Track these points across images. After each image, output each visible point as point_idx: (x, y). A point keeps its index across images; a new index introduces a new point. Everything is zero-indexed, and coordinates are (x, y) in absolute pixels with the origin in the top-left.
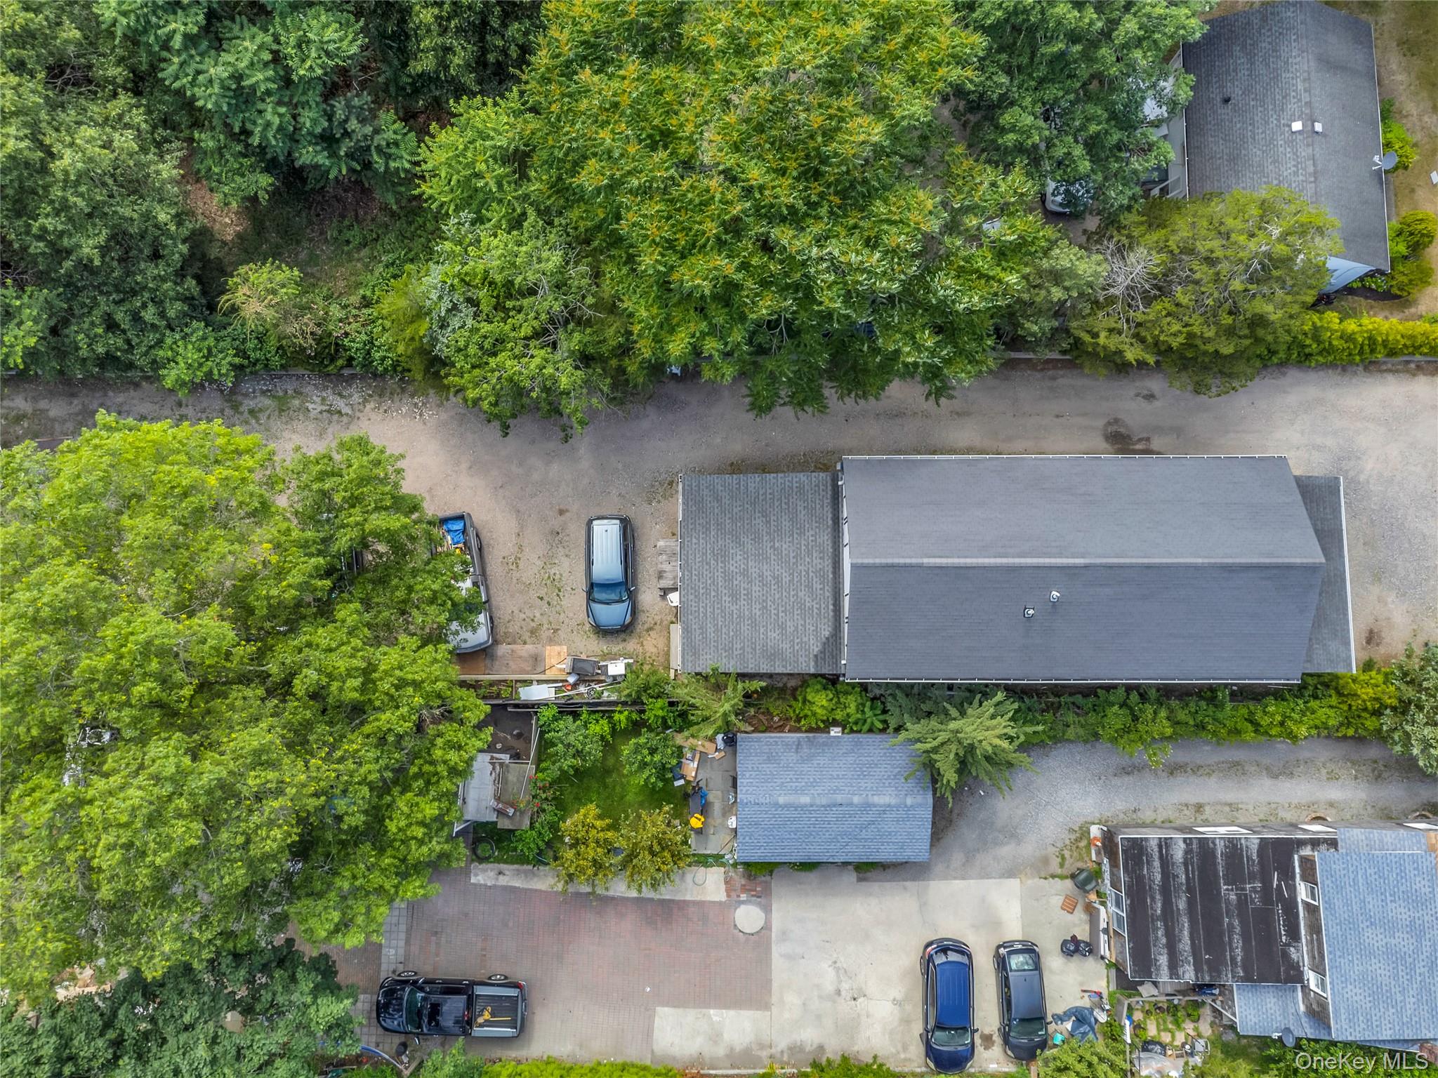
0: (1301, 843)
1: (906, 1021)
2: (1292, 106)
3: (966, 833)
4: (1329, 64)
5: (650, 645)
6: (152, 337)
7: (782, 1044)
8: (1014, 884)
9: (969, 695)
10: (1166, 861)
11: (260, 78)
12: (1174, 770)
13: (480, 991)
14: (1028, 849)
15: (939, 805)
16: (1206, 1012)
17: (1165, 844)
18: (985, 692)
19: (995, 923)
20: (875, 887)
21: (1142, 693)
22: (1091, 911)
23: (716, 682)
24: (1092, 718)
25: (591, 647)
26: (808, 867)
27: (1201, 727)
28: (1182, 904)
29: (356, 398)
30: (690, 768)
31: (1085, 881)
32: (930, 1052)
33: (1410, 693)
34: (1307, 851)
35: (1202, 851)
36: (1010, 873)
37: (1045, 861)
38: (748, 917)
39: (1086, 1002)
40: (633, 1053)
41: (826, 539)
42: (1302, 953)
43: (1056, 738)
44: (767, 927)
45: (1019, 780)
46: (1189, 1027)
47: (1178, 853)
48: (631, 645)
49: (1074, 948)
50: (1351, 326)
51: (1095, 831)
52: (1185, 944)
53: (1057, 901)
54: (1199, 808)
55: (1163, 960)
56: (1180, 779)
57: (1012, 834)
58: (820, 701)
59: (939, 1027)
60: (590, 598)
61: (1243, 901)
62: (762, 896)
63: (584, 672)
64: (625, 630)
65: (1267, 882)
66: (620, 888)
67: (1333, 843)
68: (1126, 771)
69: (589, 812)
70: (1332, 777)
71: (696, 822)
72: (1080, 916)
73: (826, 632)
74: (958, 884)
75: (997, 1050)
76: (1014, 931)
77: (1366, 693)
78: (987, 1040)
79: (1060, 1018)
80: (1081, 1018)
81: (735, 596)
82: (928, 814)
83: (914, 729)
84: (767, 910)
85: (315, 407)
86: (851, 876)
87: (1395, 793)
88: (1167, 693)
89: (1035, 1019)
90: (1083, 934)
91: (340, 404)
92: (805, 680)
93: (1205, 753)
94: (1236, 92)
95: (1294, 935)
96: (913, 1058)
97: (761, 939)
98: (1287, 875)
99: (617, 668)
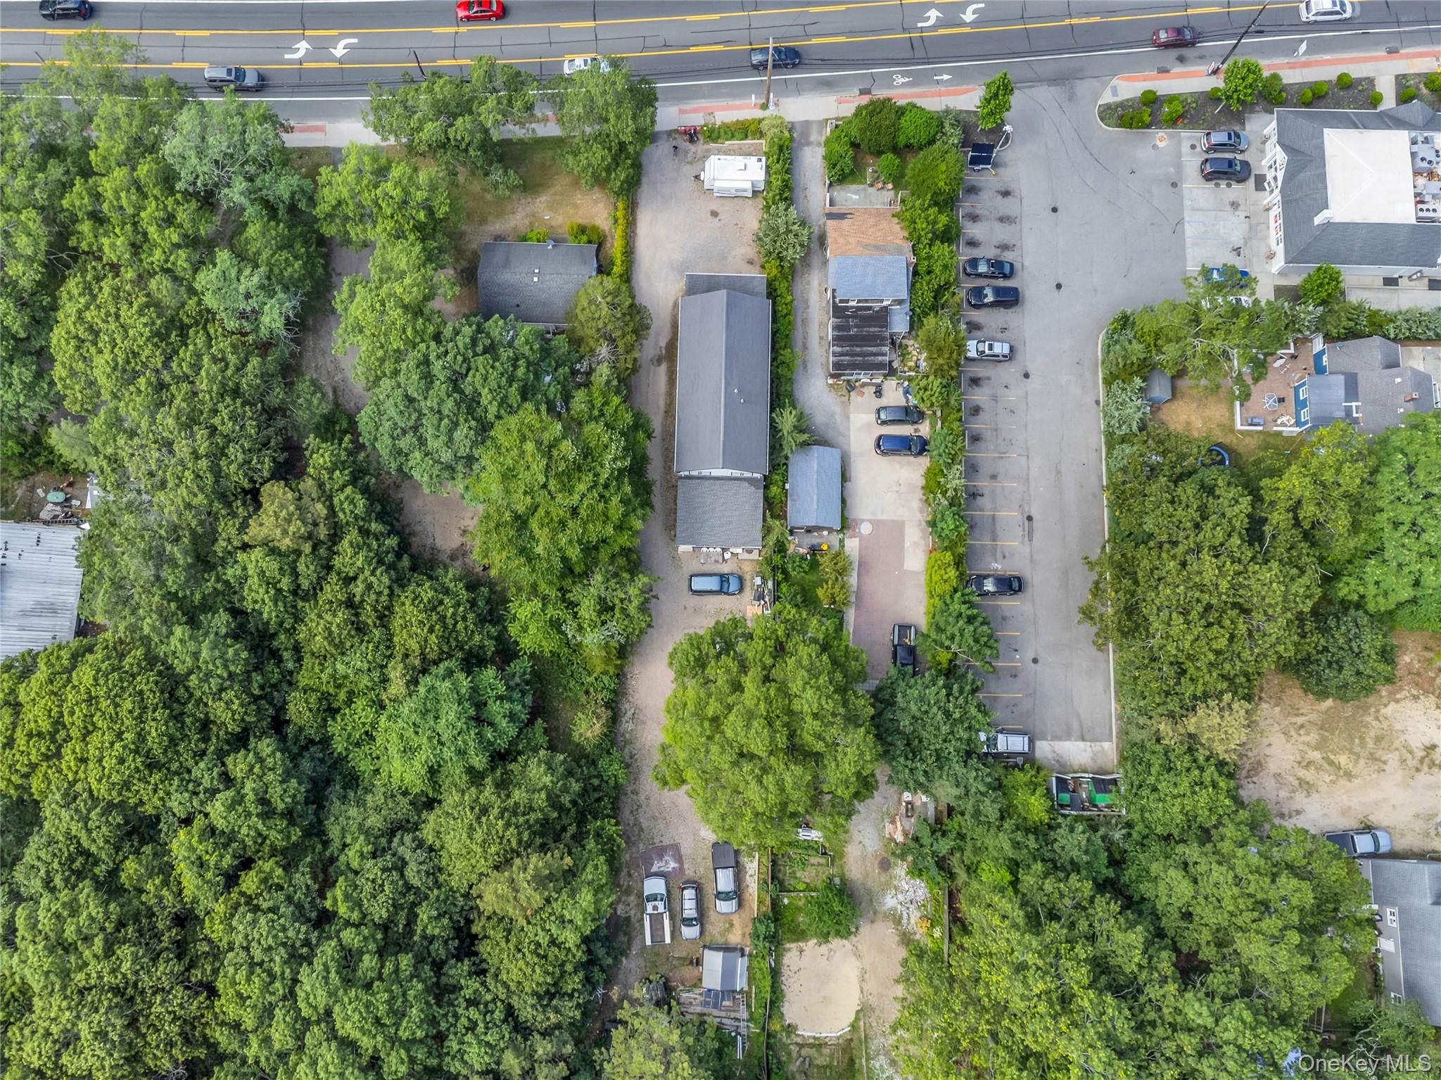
0: (834, 302)
1: (909, 463)
2: (526, 280)
3: (831, 435)
4: (506, 264)
5: (748, 569)
6: (604, 785)
7: (919, 516)
8: (852, 416)
9: (774, 429)
10: (842, 354)
11: (507, 705)
12: (805, 347)
13: (896, 642)
14: (837, 409)
15: (817, 443)
16: (905, 342)
17: (834, 354)
18: (772, 421)
19: (869, 425)
20: (853, 474)
21: (774, 360)
22: (864, 385)
23: (767, 530)
24: (783, 380)
25: (748, 594)
26: (843, 501)
27: (787, 336)
28: (858, 349)
29: (627, 706)
30: (802, 551)
31: (851, 387)
32: (920, 453)
33: (774, 255)
34: (837, 300)
35: (838, 340)
36: (848, 417)
37: (843, 403)
38: (865, 529)
39: (901, 390)
40: (923, 579)
41: (707, 483)
42: (877, 306)
43: (790, 394)
44: (870, 521)
45: (807, 411)
46: (910, 349)
47: (838, 349)
48: (748, 577)
49: (879, 393)
50: (618, 262)
51: (830, 381)
52: (874, 349)
53: (859, 399)
54: (821, 338)
55: (880, 358)
56: (809, 345)
57: (832, 415)
58: (774, 490)
59: (910, 449)
60: (727, 593)
61: (856, 326)
62: (858, 522)
63: (760, 597)
64: (741, 579)
65: (849, 316)
66: (853, 580)
67: (834, 290)
68: (805, 367)
69: (820, 592)
70: (809, 283)
71: (825, 547)
72: (865, 390)
73: (746, 484)
74: (852, 439)
75: (920, 427)
76: (873, 417)
77: (775, 272)
78: (916, 430)
79: (907, 400)
80: (906, 392)
81: (730, 523)
82: (821, 448)
83: (787, 451)
84: (863, 521)
85: (630, 726)
86: (848, 484)
87: (815, 260)
88: (774, 349)
89: (906, 410)
90: (873, 388)
91: (629, 714)
92: (766, 499)
93: (798, 334)
94: (515, 301)
95: (869, 308)
96: (924, 462)
97: (876, 524)
98: (847, 308)
99: (758, 581)
